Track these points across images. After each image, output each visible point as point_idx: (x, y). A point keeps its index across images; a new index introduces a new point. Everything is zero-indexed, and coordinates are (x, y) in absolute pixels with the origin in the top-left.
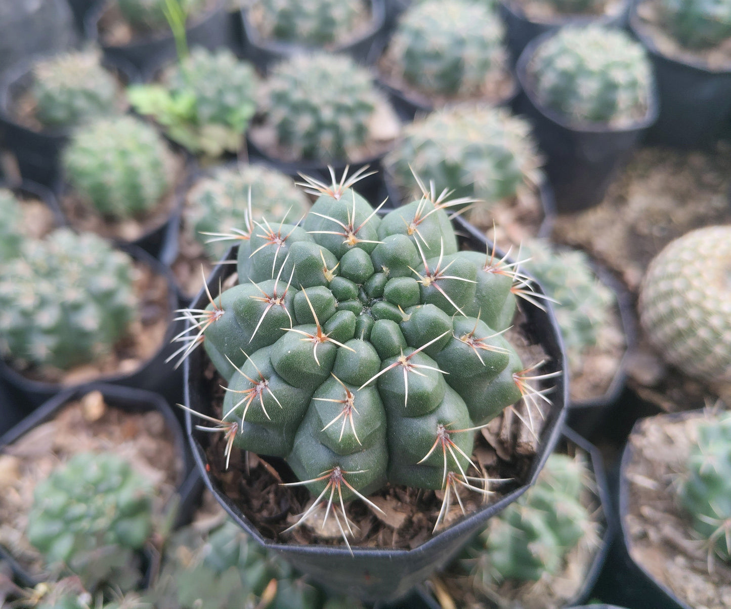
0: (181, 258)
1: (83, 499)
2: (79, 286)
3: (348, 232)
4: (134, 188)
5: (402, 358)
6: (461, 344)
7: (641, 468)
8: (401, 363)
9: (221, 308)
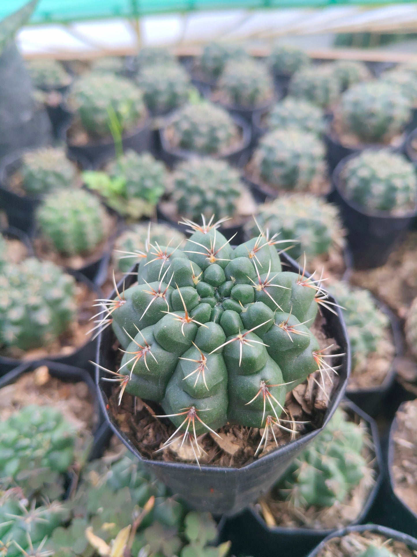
1: (28, 435)
2: (38, 295)
3: (210, 254)
5: (240, 336)
6: (279, 329)
7: (403, 434)
8: (239, 338)
9: (124, 299)
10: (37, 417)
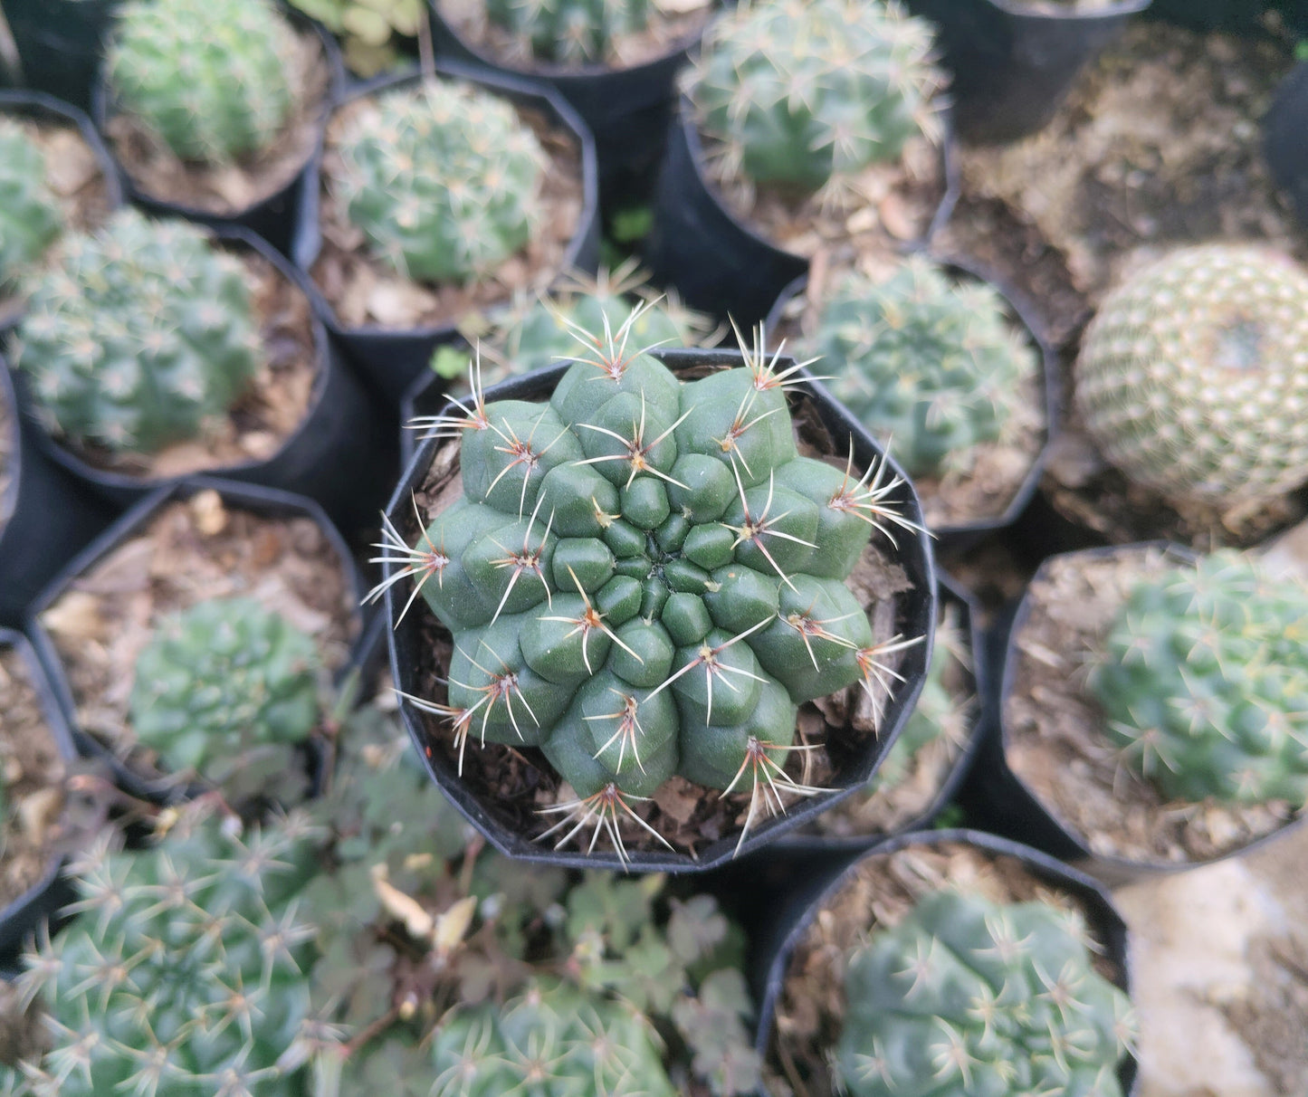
0: (328, 248)
1: (214, 679)
2: (165, 324)
3: (633, 452)
4: (236, 116)
5: (704, 650)
6: (791, 626)
7: (1040, 633)
8: (704, 658)
9: (440, 552)
10: (226, 637)
